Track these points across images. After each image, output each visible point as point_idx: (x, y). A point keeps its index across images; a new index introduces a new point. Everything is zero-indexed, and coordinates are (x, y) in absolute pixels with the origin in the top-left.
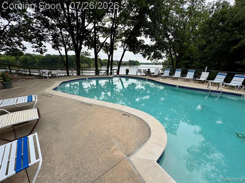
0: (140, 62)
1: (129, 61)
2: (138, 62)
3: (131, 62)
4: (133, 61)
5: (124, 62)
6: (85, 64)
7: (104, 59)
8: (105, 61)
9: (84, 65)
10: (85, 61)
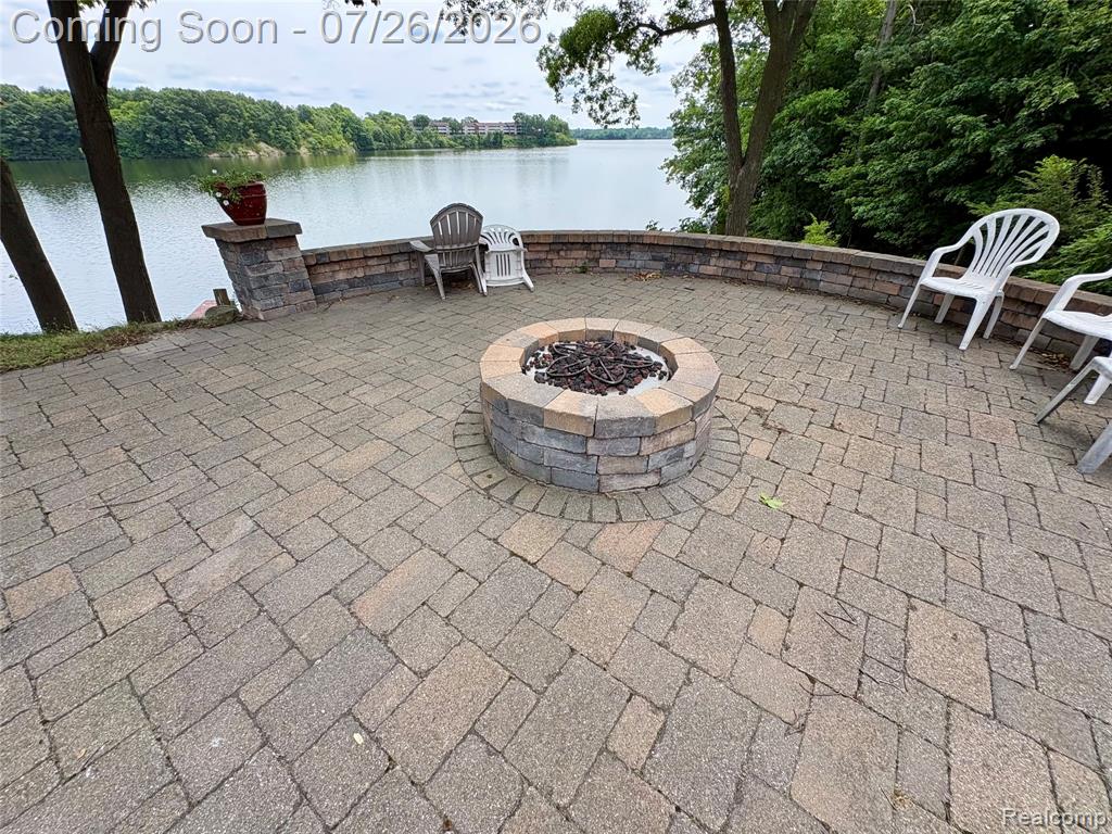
0: (571, 127)
1: (515, 118)
2: (563, 128)
3: (524, 125)
4: (537, 122)
5: (491, 125)
6: (262, 145)
7: (372, 112)
8: (382, 126)
9: (258, 152)
10: (257, 130)
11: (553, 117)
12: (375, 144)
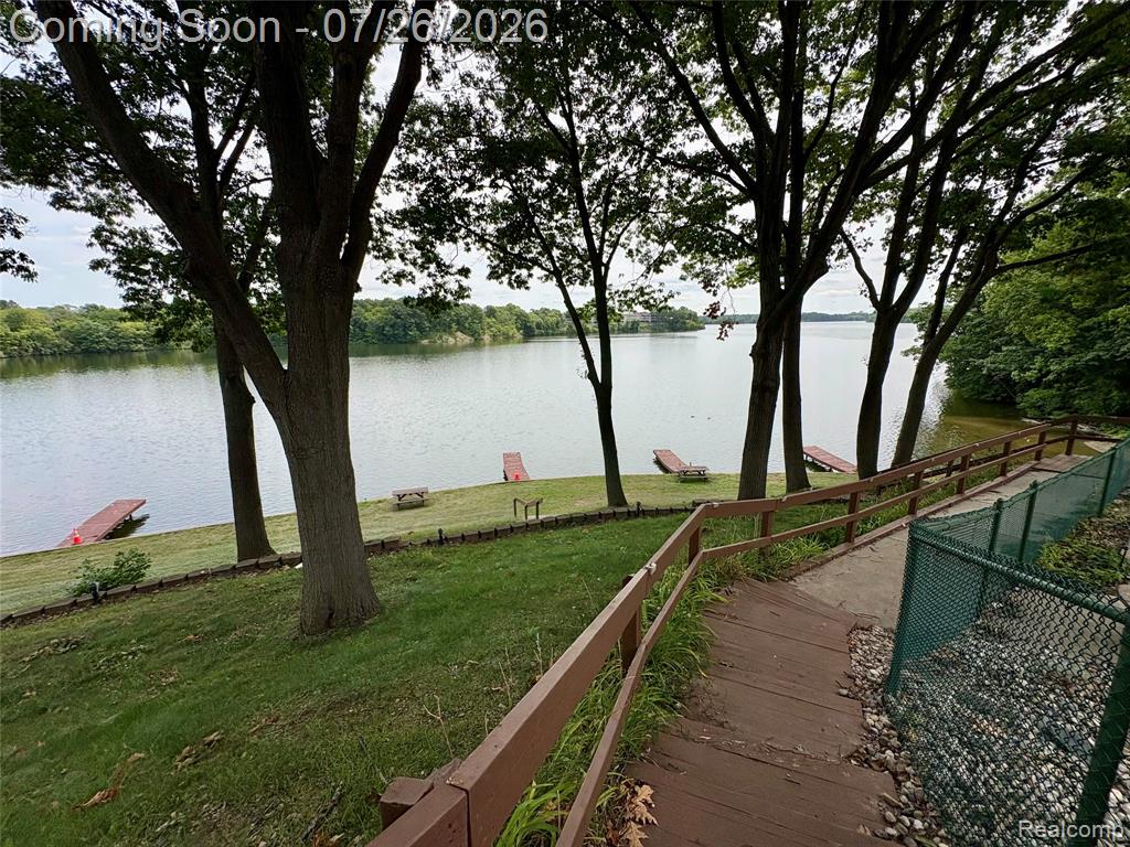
2: (692, 316)
3: (657, 315)
4: (669, 312)
6: (459, 334)
7: (536, 309)
8: (543, 318)
9: (455, 338)
10: (458, 323)
11: (683, 308)
12: (537, 331)
